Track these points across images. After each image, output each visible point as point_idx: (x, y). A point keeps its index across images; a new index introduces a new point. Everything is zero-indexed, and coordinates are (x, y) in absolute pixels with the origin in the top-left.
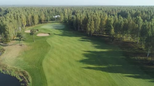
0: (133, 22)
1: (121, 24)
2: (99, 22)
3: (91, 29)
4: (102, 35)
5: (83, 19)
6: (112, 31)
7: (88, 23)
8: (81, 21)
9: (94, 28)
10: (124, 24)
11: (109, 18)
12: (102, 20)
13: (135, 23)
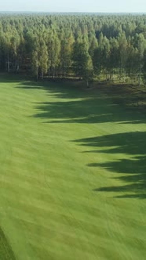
0: (129, 46)
1: (105, 50)
2: (59, 48)
3: (41, 63)
4: (65, 77)
5: (19, 44)
6: (89, 63)
7: (35, 50)
8: (15, 48)
9: (47, 60)
10: (111, 49)
11: (78, 39)
12: (63, 43)
13: (132, 46)
